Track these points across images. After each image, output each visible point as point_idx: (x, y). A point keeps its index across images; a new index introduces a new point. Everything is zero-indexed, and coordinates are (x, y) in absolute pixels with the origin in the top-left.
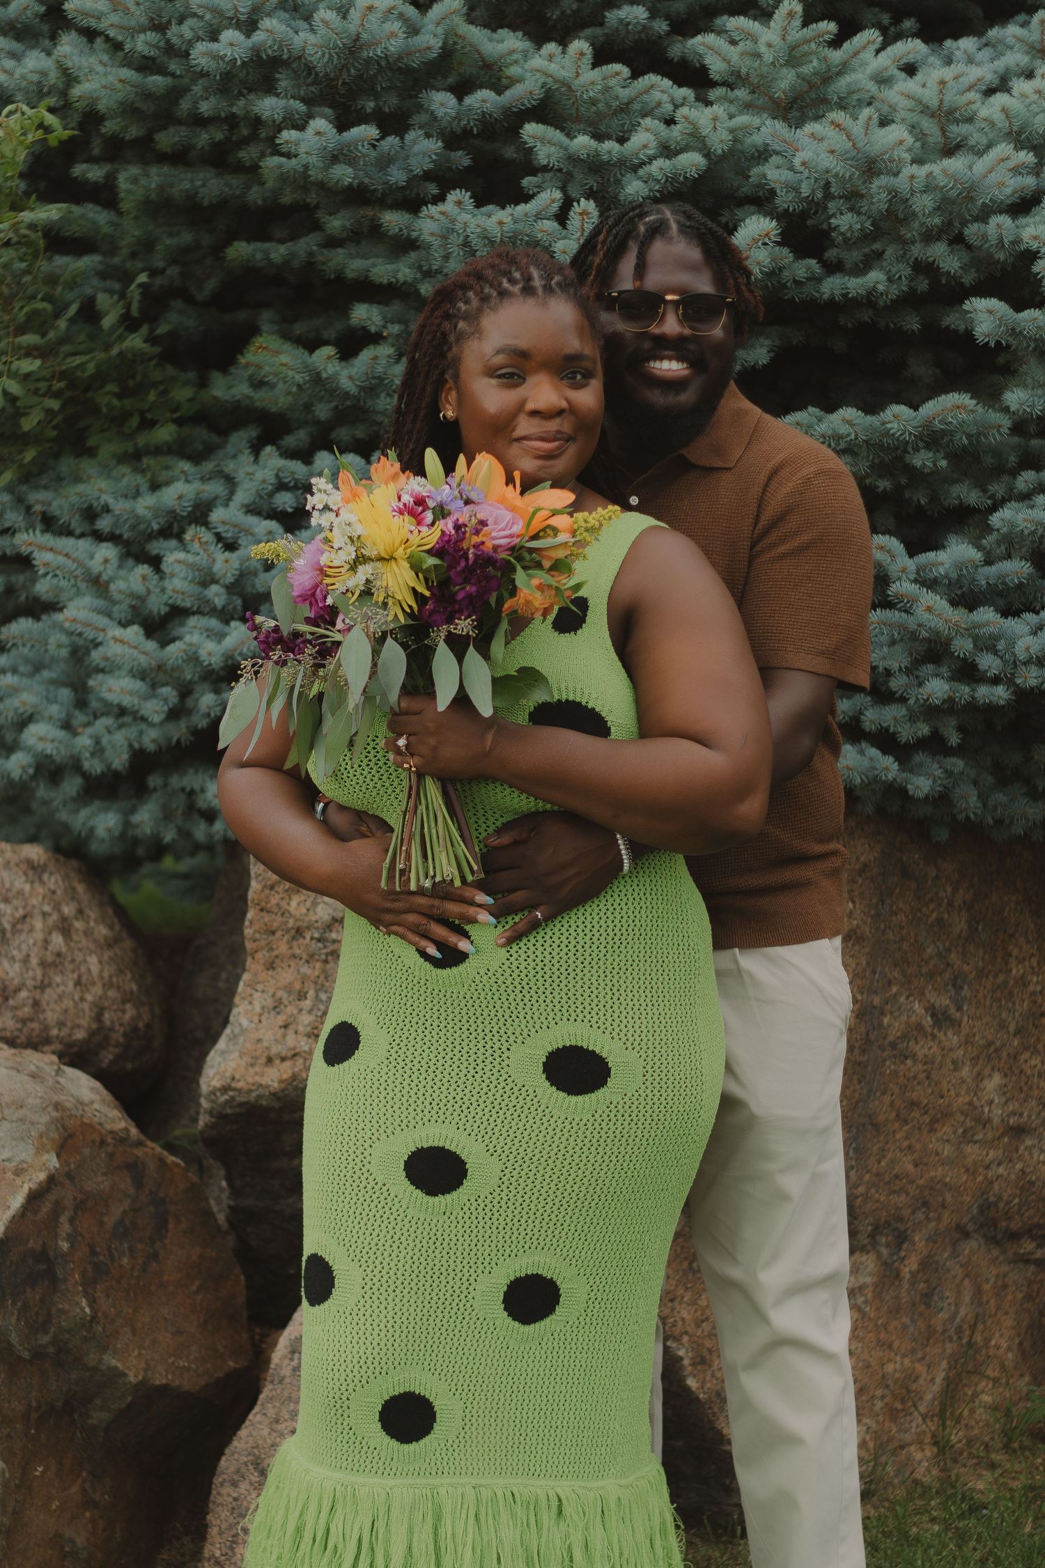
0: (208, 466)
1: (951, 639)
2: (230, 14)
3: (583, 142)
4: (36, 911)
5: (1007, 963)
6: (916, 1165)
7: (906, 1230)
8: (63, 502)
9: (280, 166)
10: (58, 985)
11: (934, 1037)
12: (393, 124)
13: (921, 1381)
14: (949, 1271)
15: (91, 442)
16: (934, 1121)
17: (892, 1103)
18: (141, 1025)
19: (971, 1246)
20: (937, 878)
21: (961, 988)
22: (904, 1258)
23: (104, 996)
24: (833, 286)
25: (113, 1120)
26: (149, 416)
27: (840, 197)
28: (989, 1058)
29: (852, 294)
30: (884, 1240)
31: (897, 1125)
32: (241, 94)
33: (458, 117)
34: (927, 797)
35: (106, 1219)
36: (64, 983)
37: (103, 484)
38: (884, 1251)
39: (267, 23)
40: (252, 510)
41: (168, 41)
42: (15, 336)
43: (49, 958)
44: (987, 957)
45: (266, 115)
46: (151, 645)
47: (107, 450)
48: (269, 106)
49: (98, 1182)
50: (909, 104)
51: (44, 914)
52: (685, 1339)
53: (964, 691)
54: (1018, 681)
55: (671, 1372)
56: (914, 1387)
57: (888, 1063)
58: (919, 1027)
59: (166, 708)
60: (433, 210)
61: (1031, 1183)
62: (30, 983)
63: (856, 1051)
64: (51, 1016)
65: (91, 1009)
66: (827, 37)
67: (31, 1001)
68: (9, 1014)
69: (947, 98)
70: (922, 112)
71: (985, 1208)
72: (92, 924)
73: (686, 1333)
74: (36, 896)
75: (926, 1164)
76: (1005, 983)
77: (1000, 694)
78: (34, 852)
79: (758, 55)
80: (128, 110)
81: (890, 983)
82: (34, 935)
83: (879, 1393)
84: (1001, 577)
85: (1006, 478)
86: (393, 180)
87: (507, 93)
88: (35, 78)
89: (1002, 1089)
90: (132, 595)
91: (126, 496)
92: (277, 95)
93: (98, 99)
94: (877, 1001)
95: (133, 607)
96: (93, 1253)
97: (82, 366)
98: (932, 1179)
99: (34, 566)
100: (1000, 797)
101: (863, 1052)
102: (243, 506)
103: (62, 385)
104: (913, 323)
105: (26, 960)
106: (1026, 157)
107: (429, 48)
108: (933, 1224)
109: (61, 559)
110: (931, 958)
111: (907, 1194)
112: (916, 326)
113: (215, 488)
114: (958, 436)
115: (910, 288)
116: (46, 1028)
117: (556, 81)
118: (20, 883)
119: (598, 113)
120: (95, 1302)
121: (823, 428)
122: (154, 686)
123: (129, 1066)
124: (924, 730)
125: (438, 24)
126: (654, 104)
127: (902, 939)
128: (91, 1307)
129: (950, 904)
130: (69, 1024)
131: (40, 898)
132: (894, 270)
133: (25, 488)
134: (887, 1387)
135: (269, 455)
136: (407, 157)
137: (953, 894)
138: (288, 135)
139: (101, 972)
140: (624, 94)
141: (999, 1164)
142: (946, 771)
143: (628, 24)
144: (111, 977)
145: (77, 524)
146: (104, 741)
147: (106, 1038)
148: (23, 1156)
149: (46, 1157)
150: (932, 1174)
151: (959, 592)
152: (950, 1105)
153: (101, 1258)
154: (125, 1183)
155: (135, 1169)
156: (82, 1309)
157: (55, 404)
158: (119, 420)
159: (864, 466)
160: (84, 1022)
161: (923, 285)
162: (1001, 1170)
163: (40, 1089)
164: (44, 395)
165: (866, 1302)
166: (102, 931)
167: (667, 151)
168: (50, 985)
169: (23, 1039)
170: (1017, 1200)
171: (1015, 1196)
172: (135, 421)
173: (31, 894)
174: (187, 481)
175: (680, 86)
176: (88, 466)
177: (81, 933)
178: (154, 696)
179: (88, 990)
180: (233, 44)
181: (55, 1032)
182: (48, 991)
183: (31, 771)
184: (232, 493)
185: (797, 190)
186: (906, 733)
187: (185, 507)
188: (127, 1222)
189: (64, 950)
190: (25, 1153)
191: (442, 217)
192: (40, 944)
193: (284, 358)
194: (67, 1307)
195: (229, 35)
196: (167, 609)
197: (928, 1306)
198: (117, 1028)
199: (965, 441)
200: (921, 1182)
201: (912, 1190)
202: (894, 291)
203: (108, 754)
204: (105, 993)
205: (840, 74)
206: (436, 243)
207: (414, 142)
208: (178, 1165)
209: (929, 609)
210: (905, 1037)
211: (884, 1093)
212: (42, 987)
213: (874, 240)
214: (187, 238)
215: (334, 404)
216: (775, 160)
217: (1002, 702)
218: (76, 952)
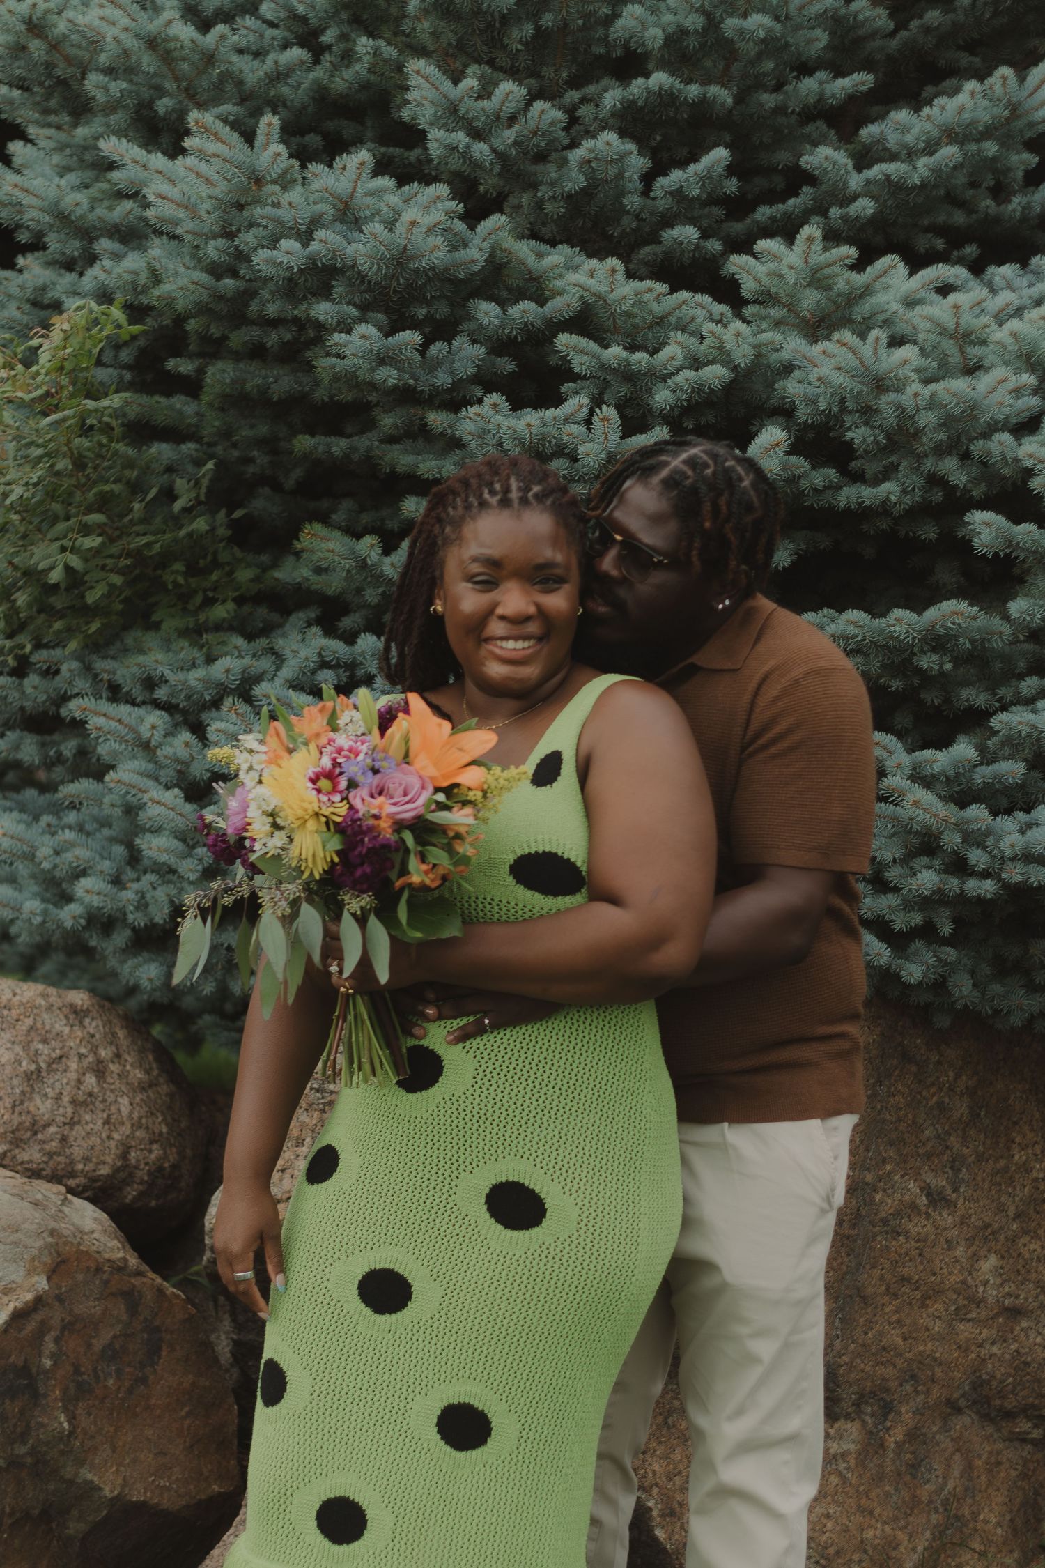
0: (262, 642)
1: (941, 833)
2: (290, 225)
3: (615, 352)
4: (73, 1053)
5: (1009, 1149)
6: (905, 1339)
7: (892, 1401)
8: (126, 671)
9: (334, 367)
10: (87, 1123)
11: (928, 1216)
12: (442, 330)
13: (902, 1549)
14: (938, 1444)
15: (155, 618)
16: (926, 1297)
17: (882, 1279)
18: (166, 1165)
19: (961, 1423)
20: (939, 1063)
21: (960, 1170)
22: (888, 1429)
23: (131, 1136)
24: (850, 495)
25: (112, 1250)
26: (210, 594)
27: (857, 411)
28: (986, 1239)
29: (868, 503)
30: (869, 1409)
31: (886, 1298)
32: (305, 298)
33: (502, 326)
34: (920, 983)
35: (94, 1341)
36: (93, 1121)
37: (160, 657)
38: (868, 1419)
39: (320, 234)
40: (295, 685)
41: (237, 247)
42: (85, 514)
43: (81, 1098)
44: (988, 1142)
45: (322, 318)
46: (189, 808)
47: (171, 624)
48: (323, 310)
49: (89, 1307)
50: (929, 325)
51: (81, 1056)
52: (655, 1490)
53: (953, 883)
54: (1004, 876)
55: (640, 1522)
56: (894, 1554)
57: (879, 1238)
58: (913, 1206)
59: (200, 868)
60: (473, 410)
61: (1027, 1364)
62: (60, 1119)
63: (846, 1225)
64: (77, 1152)
65: (117, 1147)
66: (848, 262)
67: (59, 1136)
68: (37, 1148)
69: (963, 322)
70: (941, 334)
71: (978, 1384)
72: (128, 1067)
73: (656, 1485)
74: (74, 1039)
75: (915, 1339)
76: (1006, 1169)
77: (988, 887)
78: (79, 998)
79: (781, 276)
80: (202, 309)
81: (884, 1161)
82: (68, 1074)
83: (856, 1557)
84: (998, 777)
85: (1014, 683)
86: (438, 382)
87: (549, 304)
88: (127, 277)
89: (998, 1271)
90: (177, 760)
91: (182, 669)
92: (332, 301)
93: (175, 299)
94: (869, 1177)
95: (179, 772)
96: (77, 1371)
97: (148, 545)
98: (921, 1353)
99: (86, 729)
100: (996, 988)
101: (854, 1226)
102: (287, 681)
103: (128, 562)
104: (929, 532)
105: (59, 1097)
106: (1028, 379)
107: (473, 261)
108: (922, 1397)
109: (113, 724)
110: (929, 1139)
111: (895, 1366)
112: (933, 536)
113: (265, 664)
114: (961, 641)
115: (924, 499)
116: (72, 1163)
117: (595, 295)
118: (61, 1026)
119: (635, 326)
120: (74, 1418)
121: (832, 628)
122: (193, 847)
123: (153, 1203)
124: (917, 919)
125: (485, 240)
126: (688, 319)
127: (899, 1120)
128: (70, 1423)
129: (951, 1089)
130: (94, 1160)
131: (78, 1041)
132: (908, 482)
133: (95, 657)
134: (865, 1552)
135: (315, 635)
136: (453, 363)
137: (955, 1079)
138: (338, 338)
139: (131, 1112)
140: (657, 309)
141: (993, 1343)
142: (939, 960)
143: (682, 243)
144: (140, 1118)
145: (138, 692)
146: (148, 896)
147: (131, 1175)
148: (13, 1277)
149: (36, 1278)
150: (921, 1348)
151: (957, 789)
152: (942, 1282)
153: (85, 1377)
154: (119, 1309)
155: (131, 1298)
156: (61, 1424)
157: (117, 580)
158: (184, 597)
159: (875, 666)
160: (109, 1159)
161: (937, 496)
162: (995, 1349)
163: (38, 1215)
164: (112, 571)
165: (848, 1469)
166: (139, 1074)
167: (696, 363)
168: (79, 1122)
169: (48, 1171)
170: (1010, 1380)
171: (1009, 1375)
172: (198, 599)
173: (69, 1037)
174: (240, 657)
175: (720, 303)
176: (150, 639)
177: (115, 1076)
178: (190, 855)
179: (117, 1130)
180: (290, 252)
181: (80, 1166)
182: (76, 1127)
183: (83, 922)
184: (278, 669)
185: (814, 402)
186: (900, 922)
187: (234, 681)
188: (117, 1347)
189: (96, 1090)
190: (16, 1274)
191: (478, 419)
192: (73, 1083)
193: (331, 545)
194: (46, 1421)
195: (288, 244)
196: (209, 775)
197: (914, 1476)
198: (142, 1166)
199: (968, 645)
200: (909, 1356)
201: (900, 1362)
202: (907, 500)
203: (152, 909)
204: (133, 1132)
205: (862, 296)
206: (474, 443)
207: (460, 348)
208: (177, 1296)
209: (915, 803)
210: (898, 1214)
211: (874, 1267)
212: (72, 1124)
213: (892, 452)
214: (263, 430)
215: (381, 590)
216: (797, 374)
217: (989, 896)
218: (108, 1093)
